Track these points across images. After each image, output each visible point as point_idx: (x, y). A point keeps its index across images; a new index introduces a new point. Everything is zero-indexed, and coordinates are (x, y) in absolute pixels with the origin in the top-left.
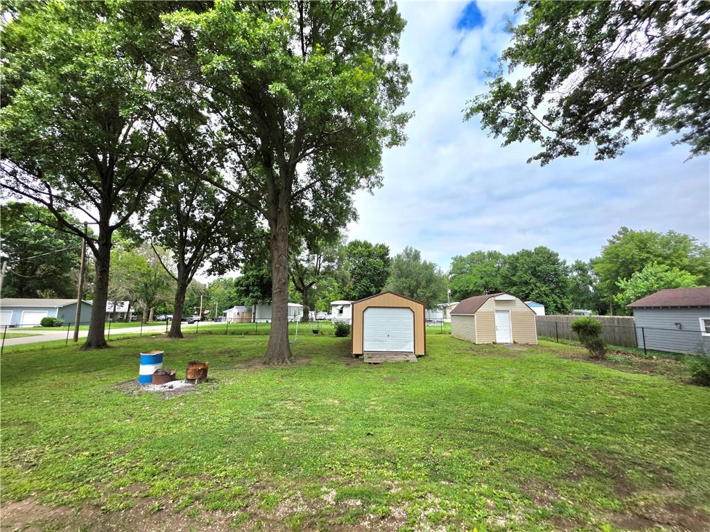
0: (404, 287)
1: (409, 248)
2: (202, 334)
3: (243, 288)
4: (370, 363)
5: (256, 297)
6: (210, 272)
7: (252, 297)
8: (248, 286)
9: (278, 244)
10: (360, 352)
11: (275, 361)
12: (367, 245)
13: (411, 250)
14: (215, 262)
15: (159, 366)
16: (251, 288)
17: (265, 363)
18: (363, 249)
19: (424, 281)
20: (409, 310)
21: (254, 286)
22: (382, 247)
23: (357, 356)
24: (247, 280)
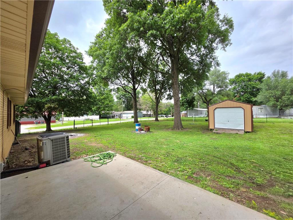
0: (270, 96)
1: (276, 71)
2: (166, 120)
3: (181, 104)
4: (215, 133)
5: (187, 107)
6: (167, 99)
7: (185, 107)
8: (183, 103)
9: (174, 86)
10: (212, 128)
11: (176, 129)
12: (247, 75)
13: (278, 72)
14: (169, 95)
15: (140, 127)
16: (184, 104)
17: (172, 129)
18: (245, 77)
19: (289, 91)
20: (241, 109)
21: (185, 103)
22: (259, 74)
23: (211, 129)
24: (183, 101)
